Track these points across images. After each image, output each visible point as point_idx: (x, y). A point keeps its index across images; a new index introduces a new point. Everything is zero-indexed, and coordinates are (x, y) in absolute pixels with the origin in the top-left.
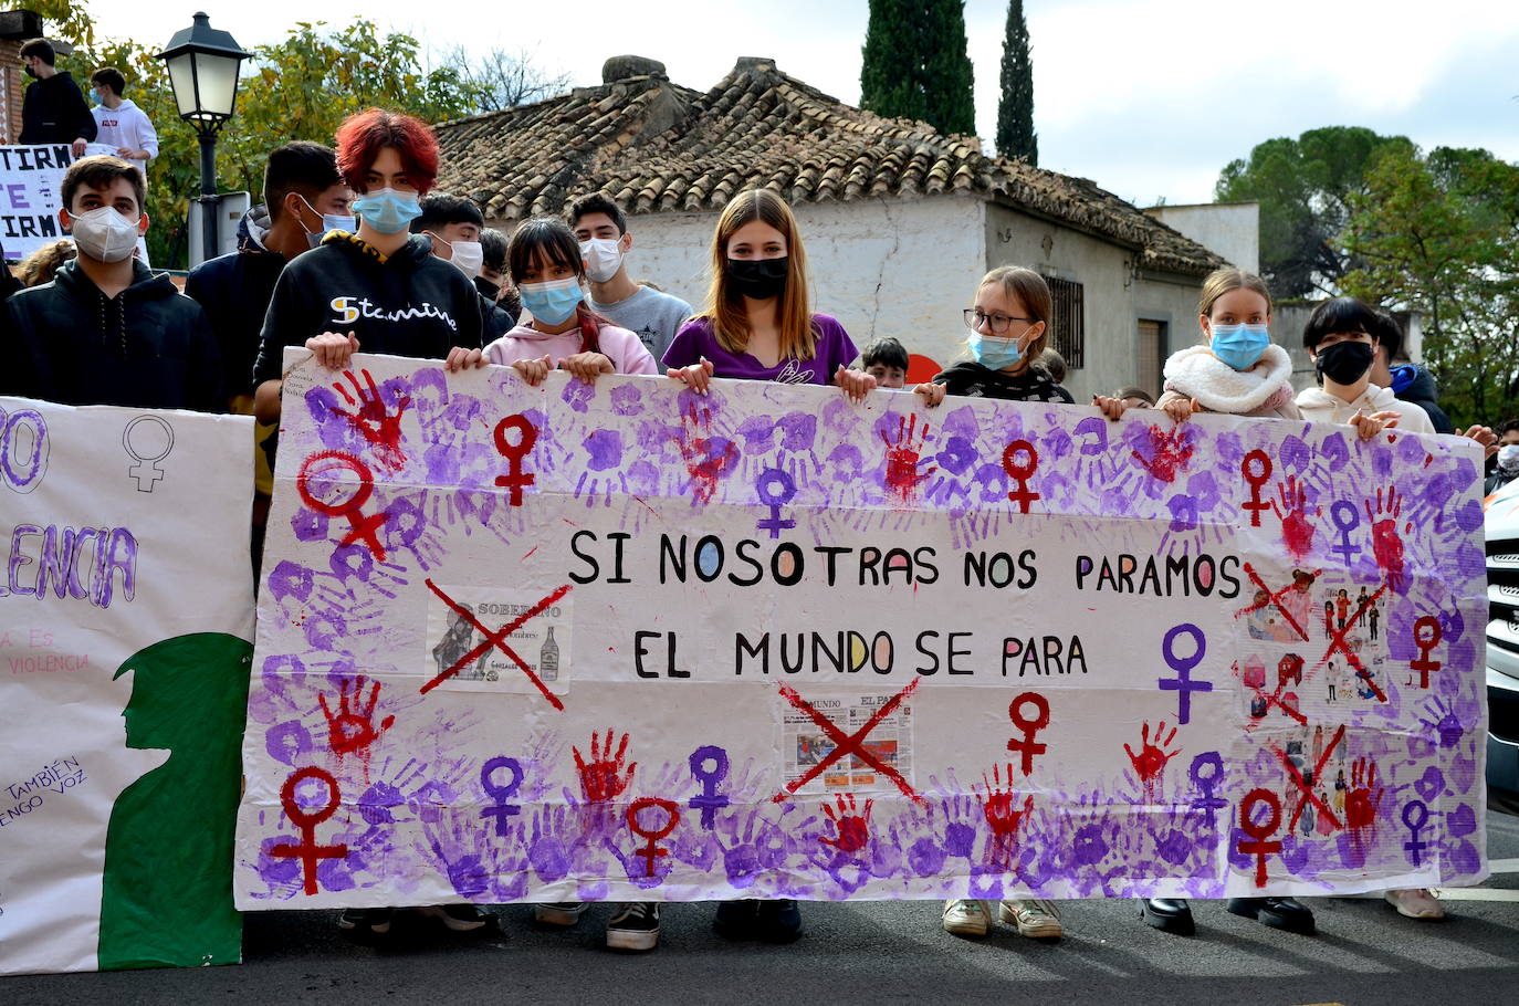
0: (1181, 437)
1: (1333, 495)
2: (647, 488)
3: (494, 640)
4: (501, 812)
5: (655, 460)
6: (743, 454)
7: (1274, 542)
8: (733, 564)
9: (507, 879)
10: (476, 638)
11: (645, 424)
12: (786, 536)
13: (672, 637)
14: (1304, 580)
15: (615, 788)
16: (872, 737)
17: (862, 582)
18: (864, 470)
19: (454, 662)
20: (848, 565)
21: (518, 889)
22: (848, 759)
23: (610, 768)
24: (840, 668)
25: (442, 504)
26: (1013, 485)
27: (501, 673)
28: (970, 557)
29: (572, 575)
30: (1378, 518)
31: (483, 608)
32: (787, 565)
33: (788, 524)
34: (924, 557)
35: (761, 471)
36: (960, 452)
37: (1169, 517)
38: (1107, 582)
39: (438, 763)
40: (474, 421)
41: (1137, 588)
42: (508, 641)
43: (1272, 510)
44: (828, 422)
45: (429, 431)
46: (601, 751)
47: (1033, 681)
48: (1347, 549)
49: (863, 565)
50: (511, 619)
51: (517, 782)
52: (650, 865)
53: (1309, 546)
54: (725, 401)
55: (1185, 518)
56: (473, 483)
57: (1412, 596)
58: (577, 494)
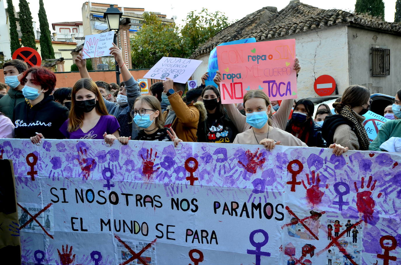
0: (260, 155)
1: (336, 180)
2: (69, 175)
3: (33, 218)
4: (40, 264)
5: (71, 166)
6: (98, 163)
7: (301, 198)
8: (97, 198)
10: (29, 217)
11: (67, 154)
13: (81, 219)
14: (316, 215)
15: (70, 261)
16: (143, 255)
17: (137, 205)
18: (135, 168)
19: (24, 223)
20: (132, 200)
22: (136, 260)
23: (68, 256)
24: (132, 232)
26: (188, 174)
27: (36, 228)
28: (173, 200)
29: (52, 200)
30: (361, 190)
31: (30, 209)
32: (113, 199)
33: (113, 186)
34: (157, 198)
35: (103, 168)
36: (169, 162)
37: (252, 188)
38: (226, 212)
39: (23, 250)
40: (21, 155)
41: (239, 214)
42: (37, 219)
43: (302, 185)
44: (123, 152)
46: (65, 250)
47: (197, 245)
48: (341, 203)
49: (137, 200)
50: (37, 212)
51: (43, 258)
53: (320, 201)
54: (91, 146)
55: (260, 188)
56: (21, 174)
57: (379, 225)
58: (49, 177)
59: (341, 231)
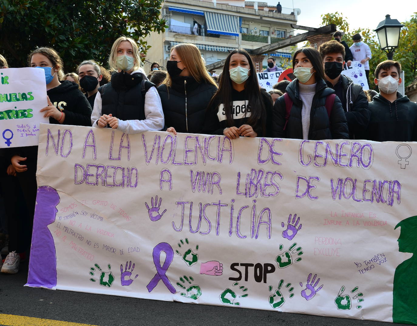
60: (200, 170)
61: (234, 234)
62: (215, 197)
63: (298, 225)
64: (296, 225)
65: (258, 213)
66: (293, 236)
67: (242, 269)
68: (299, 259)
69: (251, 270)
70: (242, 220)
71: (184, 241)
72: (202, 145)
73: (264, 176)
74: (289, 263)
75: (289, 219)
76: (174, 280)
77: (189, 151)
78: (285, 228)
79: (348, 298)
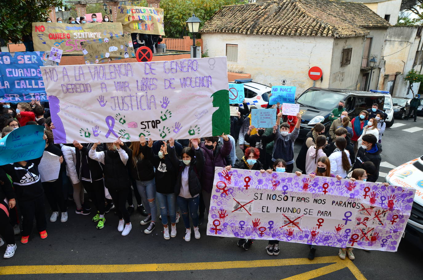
0: (354, 184)
1: (381, 195)
2: (266, 188)
3: (242, 206)
4: (242, 227)
5: (268, 183)
6: (281, 183)
7: (368, 202)
8: (278, 198)
9: (242, 235)
10: (240, 206)
11: (266, 178)
12: (286, 195)
13: (268, 207)
14: (372, 208)
15: (257, 225)
16: (295, 221)
17: (297, 201)
18: (300, 186)
19: (236, 209)
20: (295, 199)
21: (243, 237)
22: (291, 224)
23: (257, 223)
24: (292, 212)
25: (236, 189)
26: (324, 190)
27: (243, 211)
28: (315, 199)
29: (254, 199)
30: (390, 199)
31: (241, 202)
32: (286, 198)
33: (286, 193)
34: (307, 199)
35: (283, 185)
36: (316, 184)
37: (350, 196)
38: (337, 205)
39: (233, 221)
40: (242, 177)
41: (342, 205)
42: (244, 207)
43: (369, 196)
44: (294, 179)
45: (235, 179)
46: (256, 221)
47: (322, 217)
48: (382, 204)
49: (297, 199)
50: (245, 204)
51: (244, 224)
52: (261, 235)
53: (375, 203)
54: (279, 175)
55: (352, 197)
56: (241, 186)
57: (394, 212)
58: (256, 188)
59: (380, 213)
60: (119, 81)
61: (140, 109)
62: (128, 93)
63: (168, 101)
64: (167, 101)
65: (149, 98)
66: (166, 106)
67: (146, 124)
68: (171, 116)
69: (150, 124)
70: (142, 102)
71: (118, 114)
72: (118, 69)
73: (149, 80)
74: (166, 118)
75: (163, 99)
76: (117, 132)
77: (112, 72)
78: (162, 103)
79: (193, 130)
